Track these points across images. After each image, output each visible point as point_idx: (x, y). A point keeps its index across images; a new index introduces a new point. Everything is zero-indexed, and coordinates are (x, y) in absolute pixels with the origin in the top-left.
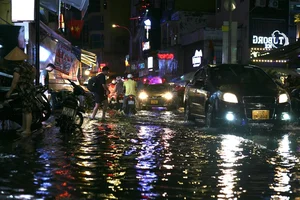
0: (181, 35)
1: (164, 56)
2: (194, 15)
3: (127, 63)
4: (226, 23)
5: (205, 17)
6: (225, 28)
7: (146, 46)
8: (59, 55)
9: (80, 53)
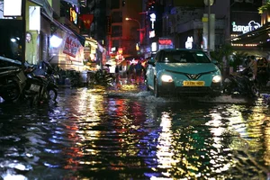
1: (164, 42)
2: (188, 10)
3: (138, 48)
4: (205, 15)
6: (205, 19)
7: (152, 34)
8: (68, 42)
9: (85, 40)
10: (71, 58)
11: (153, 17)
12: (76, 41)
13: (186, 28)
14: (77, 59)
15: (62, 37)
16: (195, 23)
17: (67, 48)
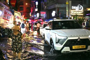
0: (48, 6)
1: (43, 13)
3: (30, 15)
4: (67, 1)
7: (36, 10)
8: (5, 13)
9: (14, 12)
10: (7, 21)
11: (37, 3)
12: (10, 13)
13: (52, 7)
14: (10, 22)
15: (2, 11)
16: (56, 5)
17: (5, 16)
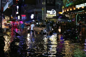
0: (27, 10)
3: (12, 17)
5: (33, 5)
7: (17, 13)
11: (18, 7)
16: (34, 10)
